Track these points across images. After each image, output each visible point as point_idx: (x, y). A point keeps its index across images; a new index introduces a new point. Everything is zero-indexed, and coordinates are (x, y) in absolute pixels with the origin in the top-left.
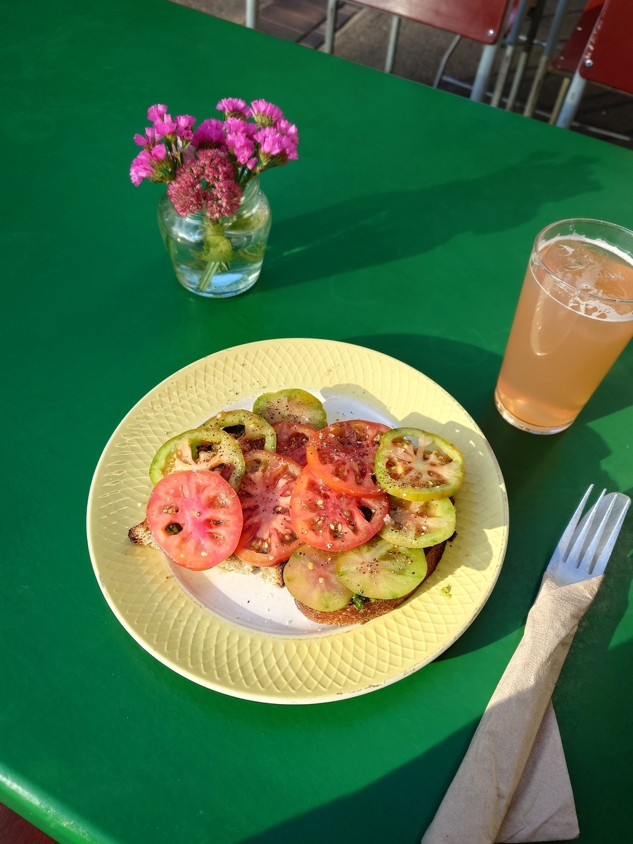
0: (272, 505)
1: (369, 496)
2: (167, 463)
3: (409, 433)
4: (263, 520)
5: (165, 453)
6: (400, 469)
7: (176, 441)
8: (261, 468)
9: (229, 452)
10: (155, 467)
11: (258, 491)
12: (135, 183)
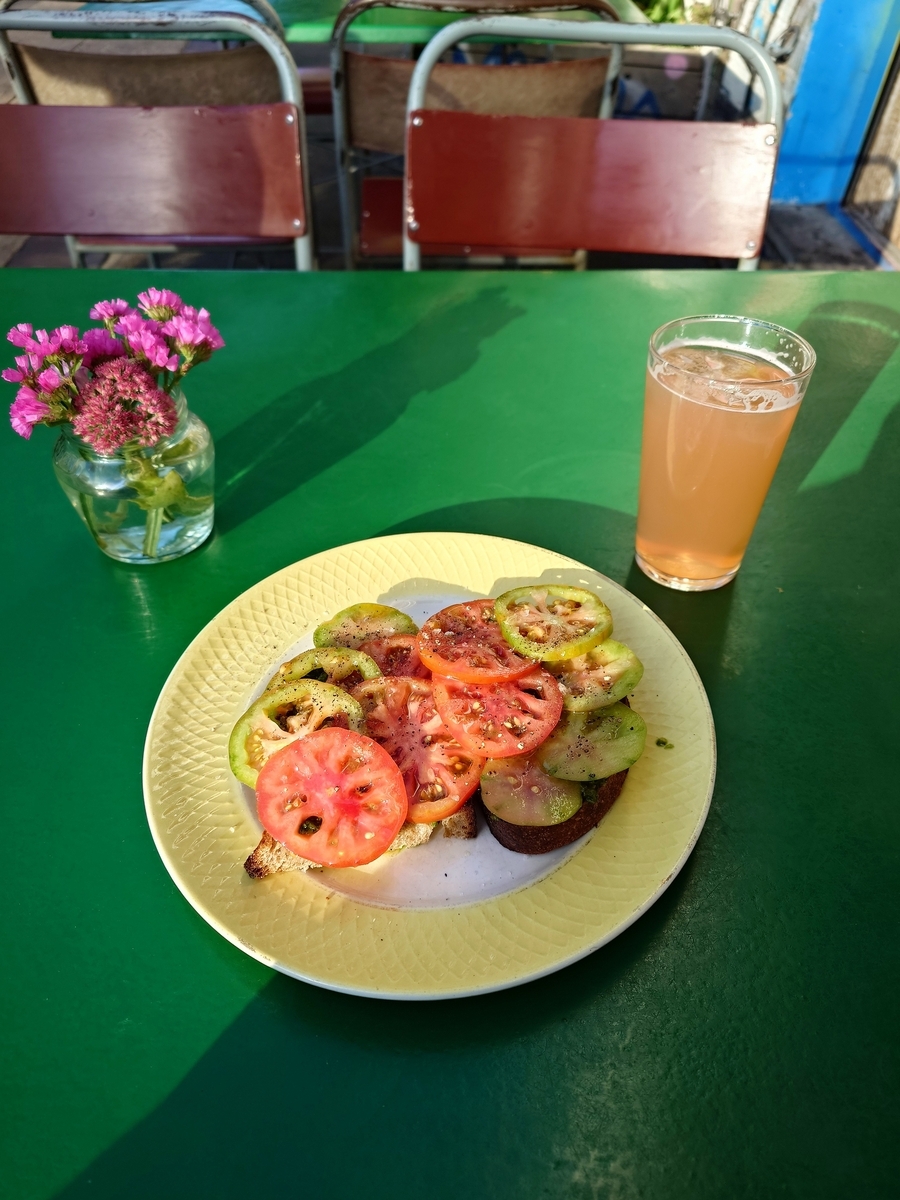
0: (417, 738)
1: (525, 674)
2: (250, 753)
3: (519, 594)
4: (417, 761)
5: (239, 741)
6: (539, 632)
7: (247, 721)
8: (379, 702)
9: (327, 700)
10: (237, 763)
11: (390, 730)
12: (24, 434)
